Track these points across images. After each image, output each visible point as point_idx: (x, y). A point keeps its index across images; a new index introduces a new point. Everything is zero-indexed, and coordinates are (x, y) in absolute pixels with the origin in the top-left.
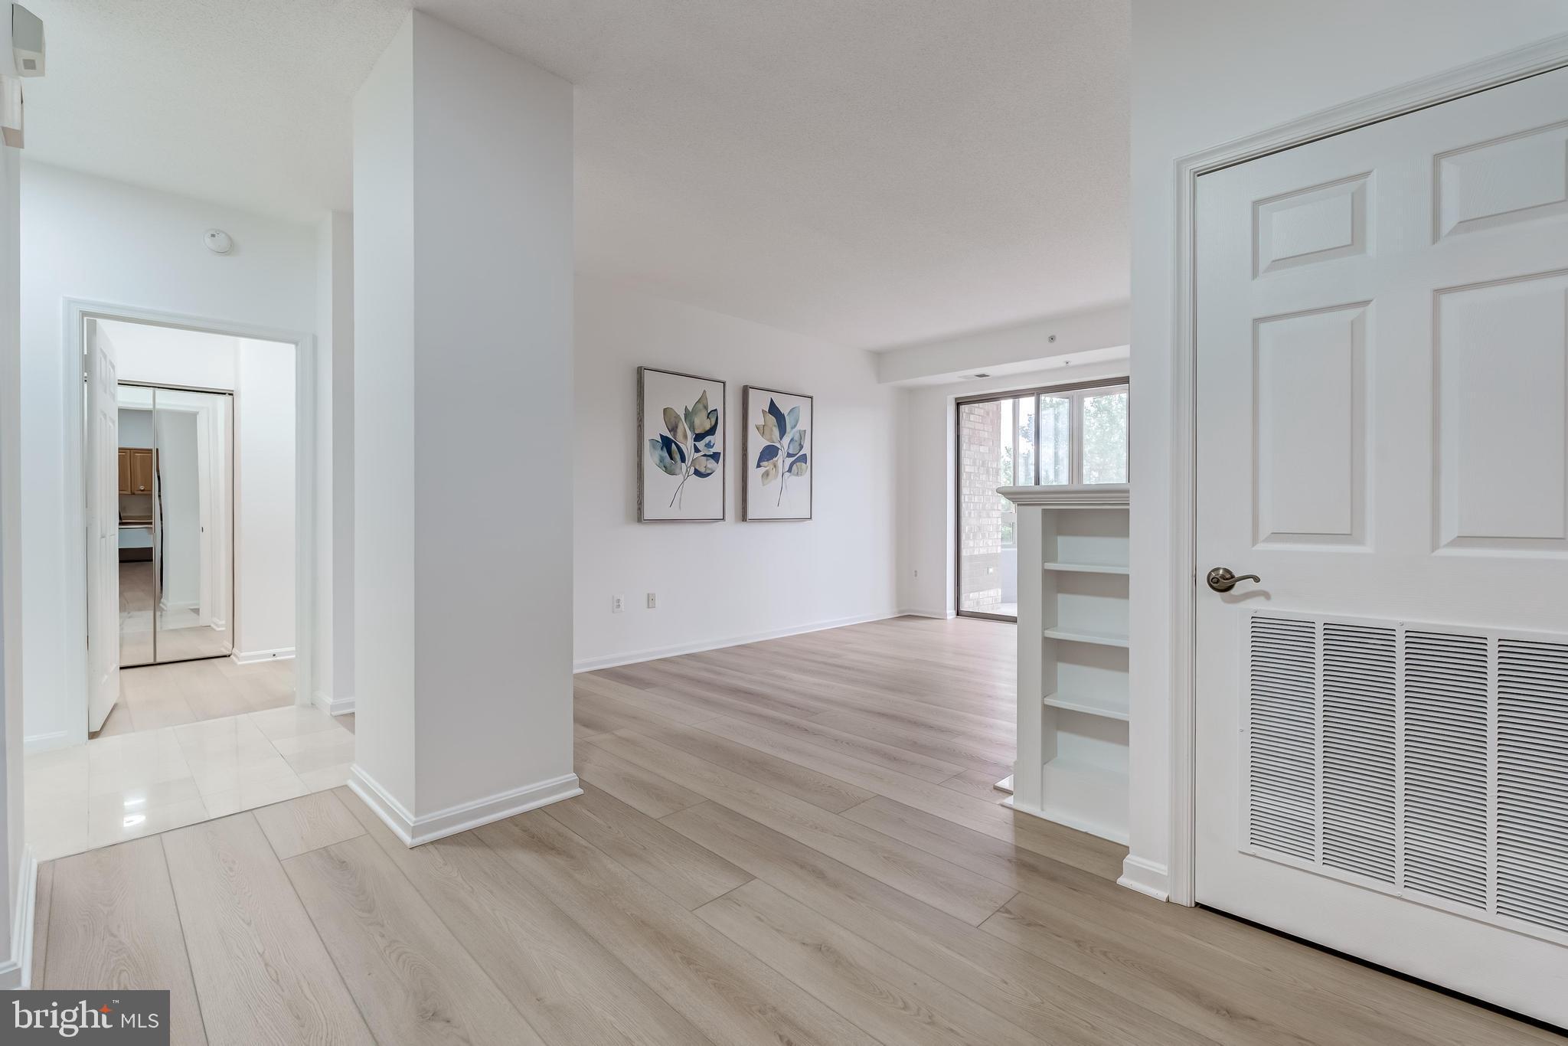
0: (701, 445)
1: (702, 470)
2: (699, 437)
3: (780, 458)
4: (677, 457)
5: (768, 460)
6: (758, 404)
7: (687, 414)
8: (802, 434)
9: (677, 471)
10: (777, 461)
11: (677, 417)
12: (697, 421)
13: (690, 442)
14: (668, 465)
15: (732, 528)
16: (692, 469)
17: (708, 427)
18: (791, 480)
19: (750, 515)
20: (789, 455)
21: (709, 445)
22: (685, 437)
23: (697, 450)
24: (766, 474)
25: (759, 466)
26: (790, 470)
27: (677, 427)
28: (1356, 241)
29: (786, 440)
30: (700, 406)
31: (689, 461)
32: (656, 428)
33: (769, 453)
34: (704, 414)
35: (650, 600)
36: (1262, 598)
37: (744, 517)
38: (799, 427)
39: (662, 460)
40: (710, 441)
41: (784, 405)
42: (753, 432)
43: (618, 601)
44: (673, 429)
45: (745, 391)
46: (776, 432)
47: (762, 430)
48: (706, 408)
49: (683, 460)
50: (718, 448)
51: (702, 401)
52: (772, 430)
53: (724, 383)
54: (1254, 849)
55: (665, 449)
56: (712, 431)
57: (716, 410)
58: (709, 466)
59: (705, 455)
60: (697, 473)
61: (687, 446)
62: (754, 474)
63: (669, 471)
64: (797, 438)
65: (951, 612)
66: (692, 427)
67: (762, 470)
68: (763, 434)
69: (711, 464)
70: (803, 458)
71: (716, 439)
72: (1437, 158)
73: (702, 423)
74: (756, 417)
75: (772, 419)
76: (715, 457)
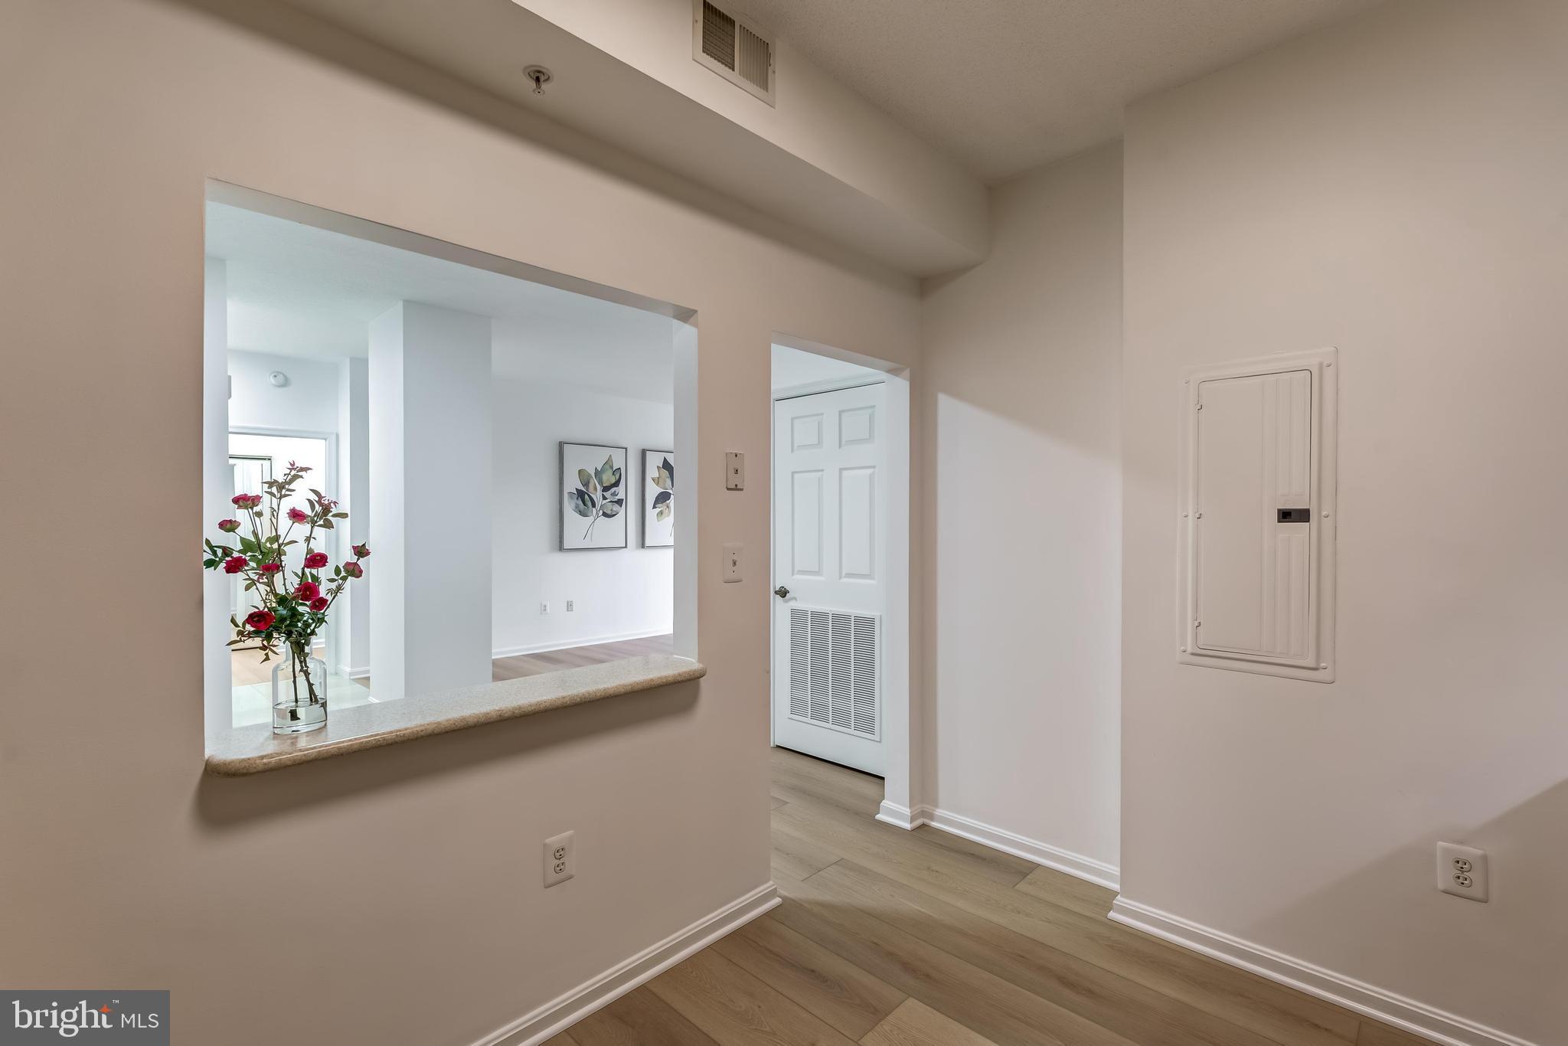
0: (607, 494)
1: (609, 512)
2: (606, 489)
3: (672, 501)
4: (590, 504)
5: (662, 503)
6: (654, 462)
7: (597, 473)
9: (589, 514)
10: (670, 503)
11: (590, 475)
12: (605, 477)
13: (599, 492)
14: (582, 510)
15: (633, 555)
16: (601, 512)
17: (613, 481)
19: (647, 544)
21: (614, 494)
22: (596, 489)
23: (604, 498)
24: (661, 513)
25: (654, 507)
27: (589, 483)
28: (820, 443)
30: (607, 466)
31: (598, 506)
32: (572, 483)
33: (663, 498)
34: (610, 472)
35: (570, 606)
36: (794, 601)
39: (577, 506)
40: (615, 491)
42: (649, 483)
43: (545, 606)
44: (586, 484)
45: (644, 452)
46: (669, 482)
47: (657, 481)
48: (612, 467)
49: (594, 505)
50: (621, 496)
51: (609, 462)
52: (665, 481)
53: (626, 449)
54: (793, 716)
55: (580, 499)
56: (617, 484)
57: (618, 469)
58: (614, 509)
59: (611, 502)
60: (605, 515)
61: (597, 496)
62: (651, 513)
63: (583, 514)
66: (601, 482)
67: (658, 510)
68: (658, 484)
69: (616, 507)
71: (620, 491)
72: (841, 413)
73: (608, 478)
74: (652, 472)
75: (666, 473)
76: (619, 502)
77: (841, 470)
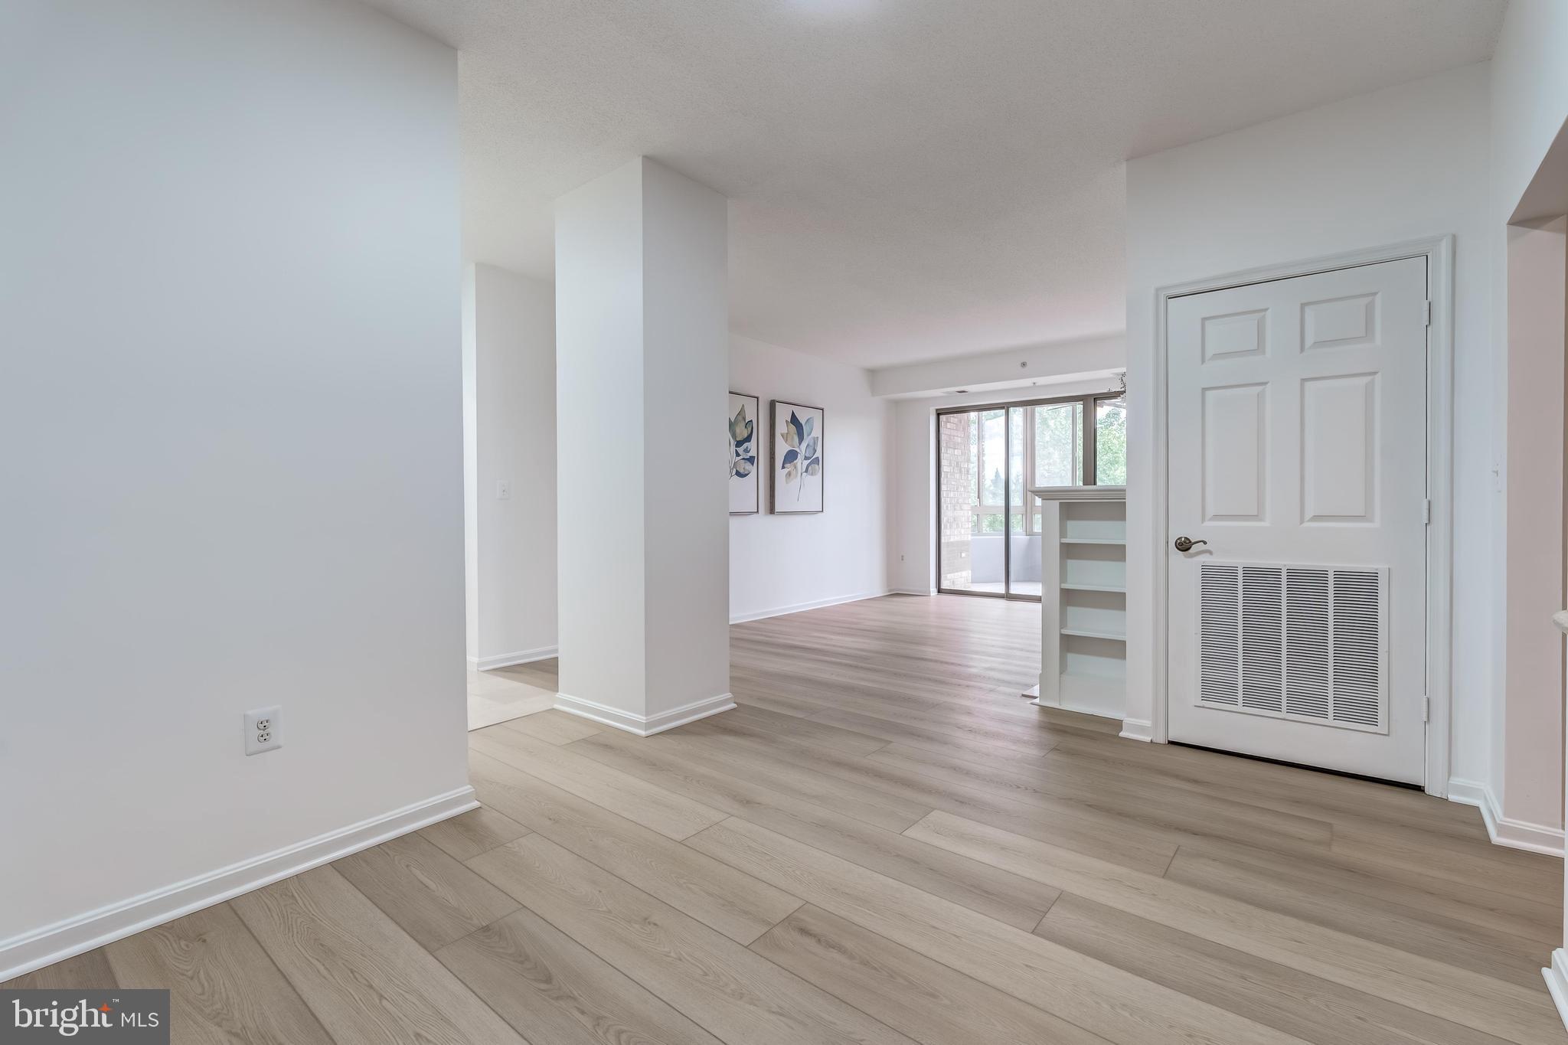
0: (740, 450)
1: (742, 471)
2: (739, 444)
3: (799, 460)
5: (790, 462)
6: (783, 414)
8: (815, 440)
10: (797, 463)
12: (738, 431)
13: (733, 448)
15: (763, 520)
16: (735, 470)
17: (746, 435)
18: (807, 478)
19: (778, 509)
20: (806, 458)
21: (746, 450)
23: (738, 455)
24: (789, 474)
25: (783, 467)
26: (806, 471)
29: (804, 445)
30: (740, 418)
31: (732, 464)
33: (791, 456)
34: (743, 424)
37: (772, 510)
38: (814, 434)
40: (747, 447)
41: (803, 416)
42: (779, 440)
45: (772, 405)
46: (796, 438)
47: (785, 437)
48: (744, 419)
50: (753, 453)
51: (741, 413)
52: (793, 438)
56: (748, 439)
57: (751, 421)
58: (747, 468)
59: (743, 459)
60: (738, 474)
61: (731, 452)
62: (780, 474)
64: (811, 444)
65: (933, 590)
66: (734, 436)
67: (786, 471)
68: (786, 441)
69: (748, 466)
70: (817, 460)
71: (752, 445)
73: (742, 432)
74: (782, 427)
75: (793, 428)
76: (751, 460)
77: (1304, 380)
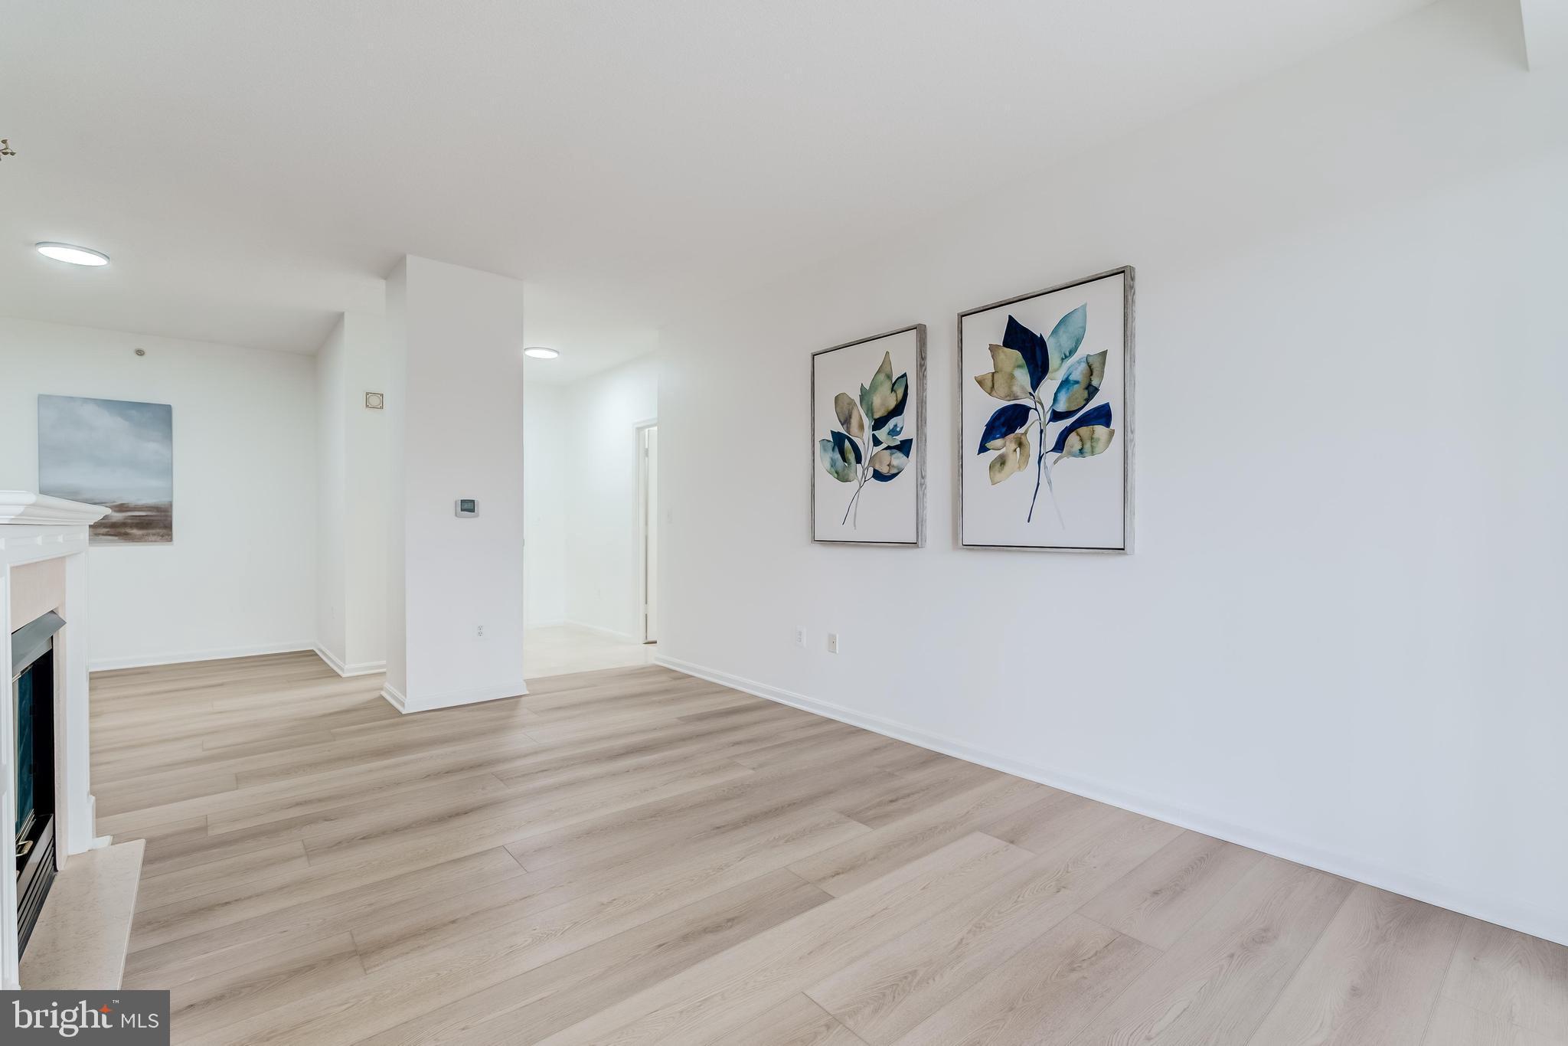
0: (881, 434)
1: (884, 470)
2: (879, 424)
3: (1030, 431)
4: (851, 457)
5: (1003, 436)
6: (985, 336)
7: (865, 395)
8: (1094, 367)
9: (852, 475)
10: (1026, 433)
11: (852, 403)
12: (877, 400)
13: (868, 432)
14: (840, 469)
16: (871, 470)
17: (892, 403)
18: (1064, 468)
19: (969, 539)
20: (1056, 416)
21: (894, 432)
22: (861, 427)
23: (877, 442)
24: (1002, 461)
25: (983, 449)
26: (1060, 446)
27: (850, 417)
29: (1049, 387)
30: (882, 377)
31: (865, 461)
32: (828, 423)
33: (1008, 421)
34: (888, 386)
38: (1085, 354)
39: (833, 464)
40: (896, 426)
41: (1039, 320)
42: (971, 388)
43: (800, 633)
44: (846, 421)
45: (960, 320)
46: (1023, 377)
47: (989, 384)
48: (889, 377)
49: (859, 460)
50: (908, 432)
51: (884, 369)
52: (1012, 377)
53: (923, 328)
55: (837, 449)
56: (899, 409)
57: (905, 375)
58: (895, 462)
59: (888, 448)
60: (878, 476)
61: (863, 441)
62: (975, 464)
63: (842, 477)
64: (1078, 374)
66: (870, 411)
67: (991, 455)
68: (991, 391)
69: (898, 459)
70: (1103, 415)
71: (907, 425)
73: (884, 401)
74: (980, 360)
75: (1016, 356)
76: (905, 447)
